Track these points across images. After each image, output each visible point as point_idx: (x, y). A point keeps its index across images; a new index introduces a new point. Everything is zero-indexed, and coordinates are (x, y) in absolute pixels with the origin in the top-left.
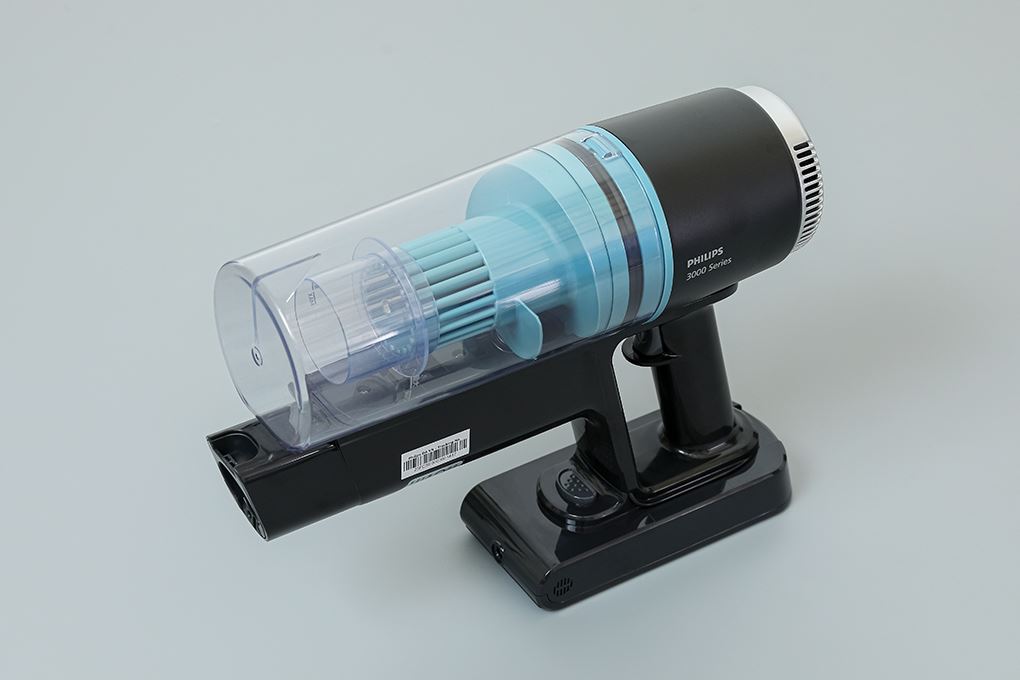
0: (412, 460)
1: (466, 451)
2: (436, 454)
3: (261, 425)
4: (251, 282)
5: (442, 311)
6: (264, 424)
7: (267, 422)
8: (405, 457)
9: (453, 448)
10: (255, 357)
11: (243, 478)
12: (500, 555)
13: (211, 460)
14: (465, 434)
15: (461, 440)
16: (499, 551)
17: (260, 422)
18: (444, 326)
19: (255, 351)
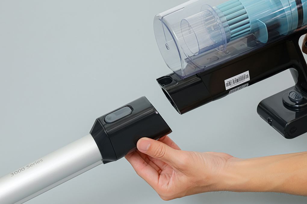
0: (229, 82)
1: (248, 79)
2: (237, 80)
3: (175, 74)
4: (161, 19)
5: (230, 25)
6: (176, 74)
7: (177, 73)
8: (226, 81)
9: (243, 78)
10: (167, 47)
11: (169, 92)
12: (271, 122)
13: (159, 87)
14: (247, 73)
15: (246, 75)
16: (270, 121)
17: (174, 73)
18: (231, 30)
19: (167, 45)
